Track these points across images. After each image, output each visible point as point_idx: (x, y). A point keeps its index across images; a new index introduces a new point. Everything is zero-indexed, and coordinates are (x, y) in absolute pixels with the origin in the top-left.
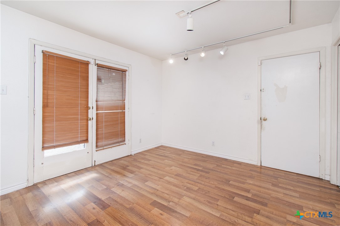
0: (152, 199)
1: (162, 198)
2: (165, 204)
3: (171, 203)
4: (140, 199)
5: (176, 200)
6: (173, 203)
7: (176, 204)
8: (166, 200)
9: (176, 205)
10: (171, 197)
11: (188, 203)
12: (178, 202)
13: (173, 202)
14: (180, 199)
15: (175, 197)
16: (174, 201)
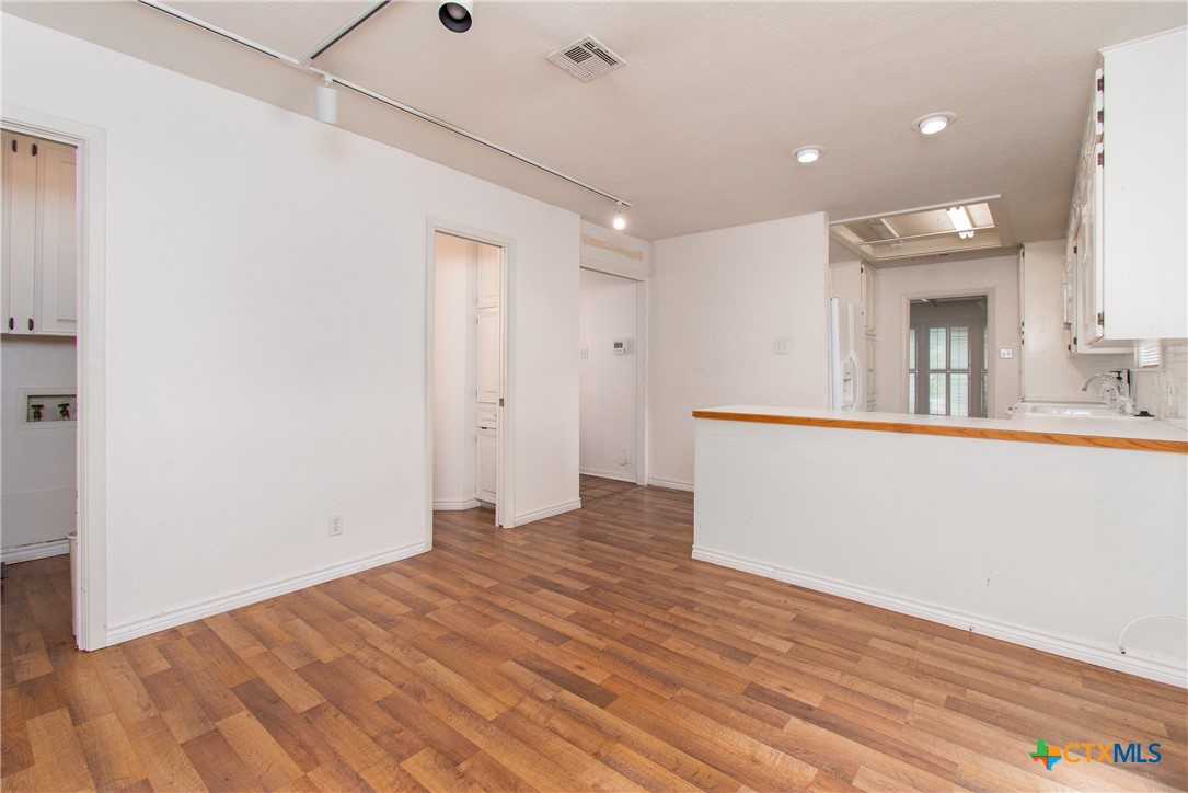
0: (615, 713)
1: (577, 717)
2: (568, 697)
3: (549, 695)
4: (659, 714)
5: (528, 707)
6: (540, 695)
7: (531, 694)
8: (564, 709)
9: (533, 689)
10: (542, 718)
11: (490, 696)
12: (521, 700)
13: (541, 701)
14: (513, 710)
15: (528, 719)
16: (536, 702)
